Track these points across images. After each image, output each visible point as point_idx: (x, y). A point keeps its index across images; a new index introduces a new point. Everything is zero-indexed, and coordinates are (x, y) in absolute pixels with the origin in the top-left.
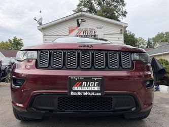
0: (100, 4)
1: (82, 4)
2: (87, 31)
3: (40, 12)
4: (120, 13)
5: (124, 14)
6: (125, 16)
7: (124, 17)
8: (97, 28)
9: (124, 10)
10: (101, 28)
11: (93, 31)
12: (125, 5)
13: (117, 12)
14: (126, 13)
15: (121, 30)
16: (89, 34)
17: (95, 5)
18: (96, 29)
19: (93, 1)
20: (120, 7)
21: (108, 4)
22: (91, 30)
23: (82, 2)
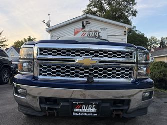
0: (109, 4)
1: (93, 4)
2: (91, 33)
3: (49, 15)
4: (130, 12)
5: (135, 14)
6: (135, 15)
7: (134, 17)
8: (102, 30)
9: (135, 10)
10: (105, 30)
11: (97, 33)
12: (135, 4)
13: (127, 12)
14: (137, 13)
15: (125, 32)
16: (93, 36)
17: (105, 5)
18: (100, 31)
19: (103, 2)
20: (131, 7)
21: (118, 4)
22: (96, 32)
23: (92, 2)
